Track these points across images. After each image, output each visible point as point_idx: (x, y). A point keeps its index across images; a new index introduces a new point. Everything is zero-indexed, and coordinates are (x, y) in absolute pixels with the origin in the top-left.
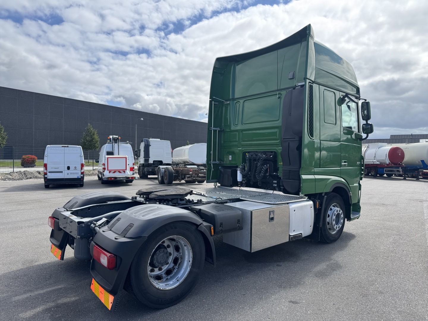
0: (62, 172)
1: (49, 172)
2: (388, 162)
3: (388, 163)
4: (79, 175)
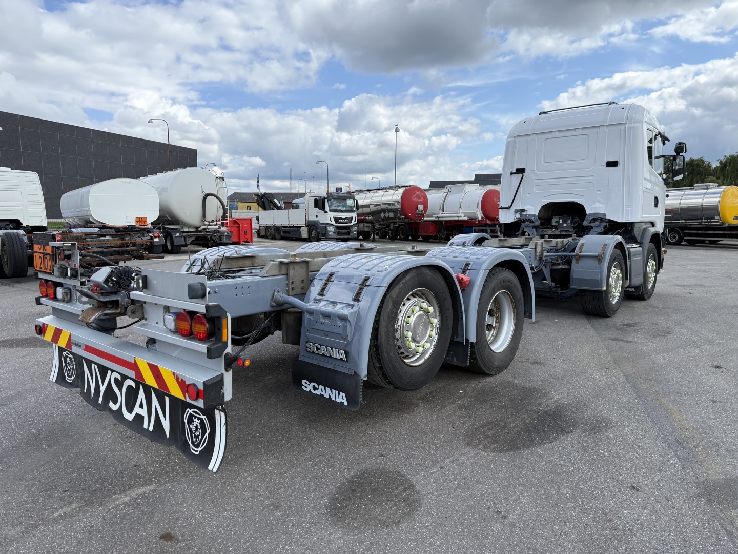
3: (480, 218)
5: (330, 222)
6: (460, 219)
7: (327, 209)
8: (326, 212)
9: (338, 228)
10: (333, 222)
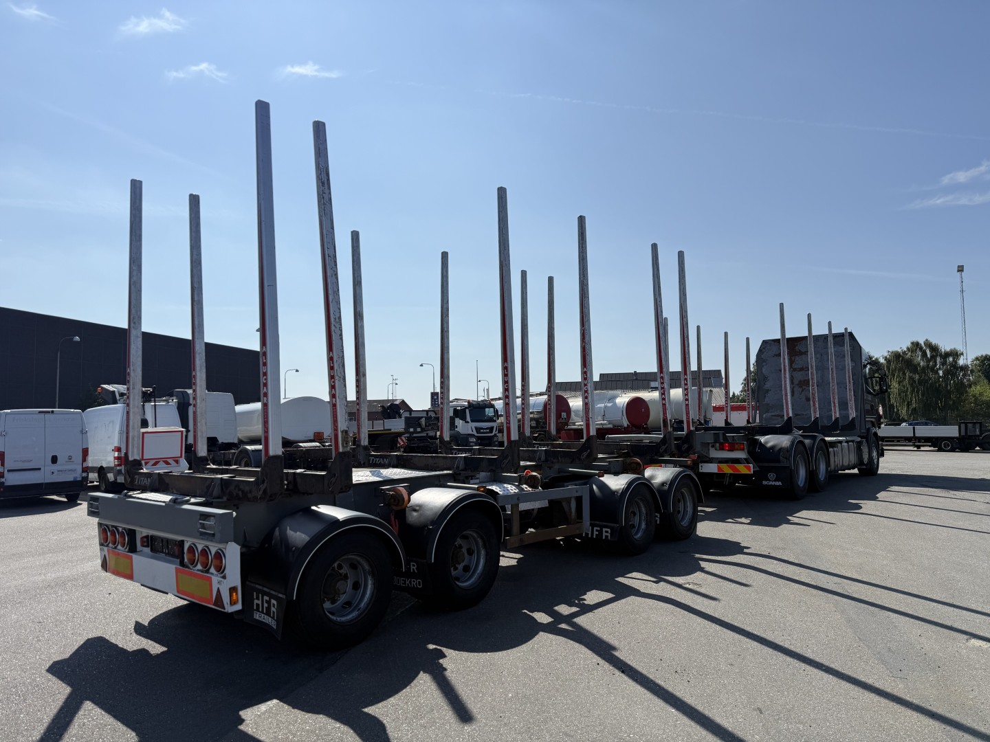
0: (40, 469)
1: (9, 471)
2: (625, 423)
3: (626, 426)
4: (77, 475)
5: (471, 432)
6: (605, 426)
7: (468, 419)
8: (468, 422)
9: (478, 438)
10: (475, 433)
